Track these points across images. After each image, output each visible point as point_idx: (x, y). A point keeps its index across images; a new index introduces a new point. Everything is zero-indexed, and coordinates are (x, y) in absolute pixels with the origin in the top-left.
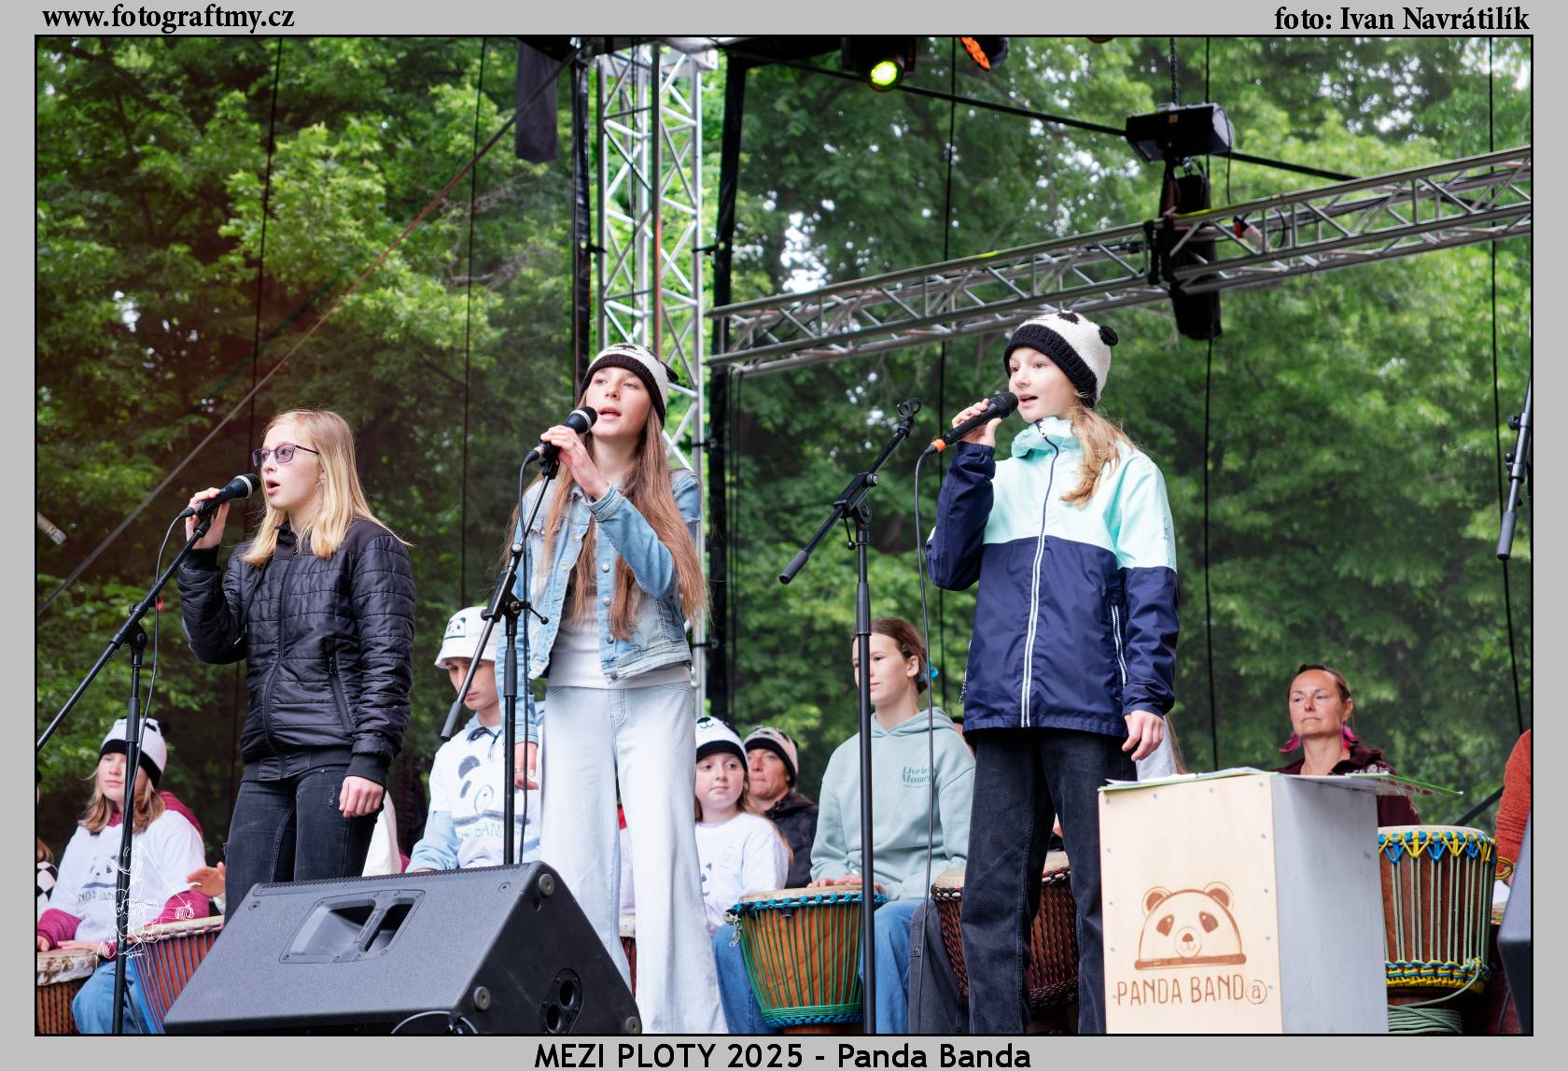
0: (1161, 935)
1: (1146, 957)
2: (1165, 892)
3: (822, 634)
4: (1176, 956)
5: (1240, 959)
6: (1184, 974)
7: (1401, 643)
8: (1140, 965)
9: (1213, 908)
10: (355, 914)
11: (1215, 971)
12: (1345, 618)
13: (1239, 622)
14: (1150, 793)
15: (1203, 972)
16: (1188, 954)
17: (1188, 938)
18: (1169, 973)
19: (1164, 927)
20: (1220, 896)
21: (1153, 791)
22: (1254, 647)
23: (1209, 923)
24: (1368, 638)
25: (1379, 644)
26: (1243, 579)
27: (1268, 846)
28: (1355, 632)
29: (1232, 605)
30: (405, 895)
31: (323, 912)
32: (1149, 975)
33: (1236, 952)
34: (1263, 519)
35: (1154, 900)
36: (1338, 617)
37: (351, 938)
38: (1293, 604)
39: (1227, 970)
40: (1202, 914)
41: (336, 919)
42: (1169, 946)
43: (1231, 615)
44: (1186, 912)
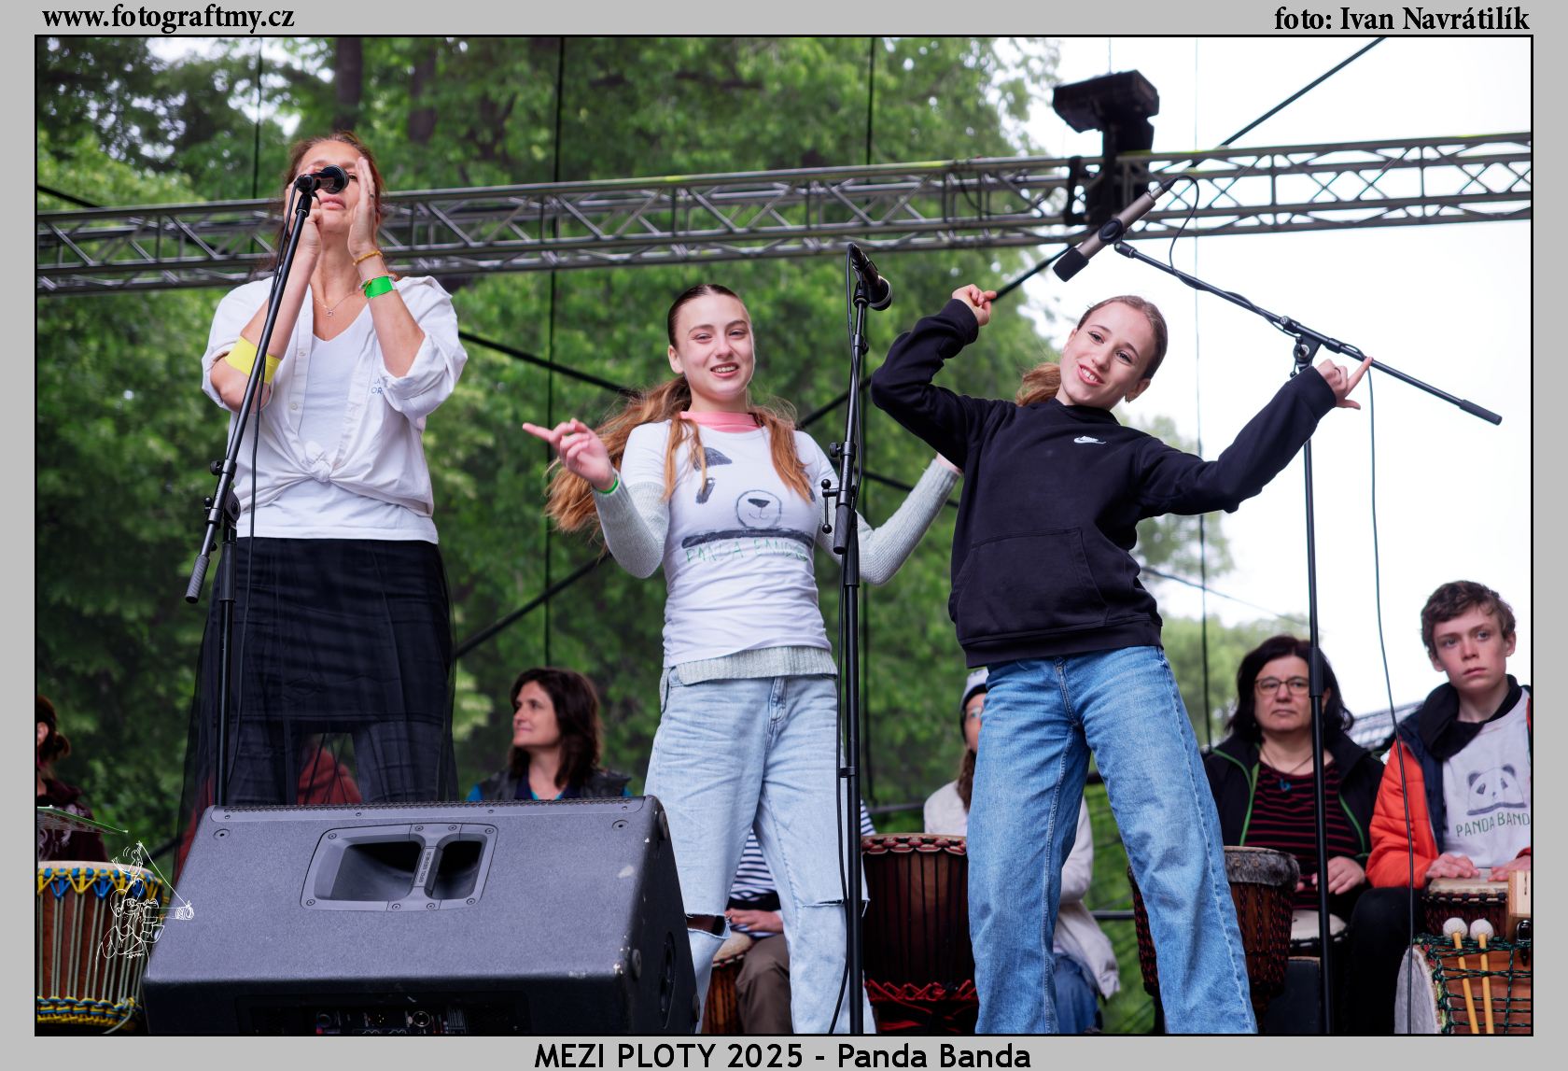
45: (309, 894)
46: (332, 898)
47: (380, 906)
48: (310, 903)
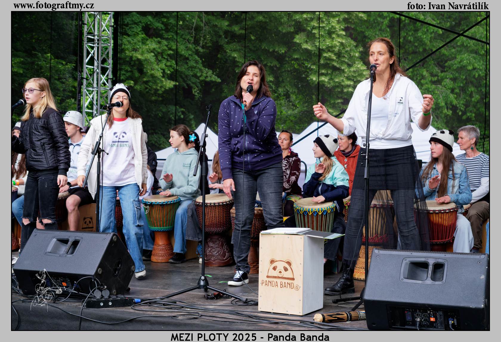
0: (273, 270)
1: (269, 275)
2: (275, 260)
3: (135, 61)
4: (277, 276)
5: (293, 279)
6: (279, 281)
7: (276, 66)
8: (268, 277)
9: (287, 266)
10: (65, 241)
11: (287, 281)
12: (263, 59)
13: (237, 59)
14: (272, 236)
15: (284, 281)
16: (280, 276)
17: (280, 272)
18: (275, 280)
19: (275, 268)
20: (289, 263)
21: (273, 235)
22: (240, 65)
23: (286, 269)
24: (268, 64)
25: (270, 66)
26: (238, 48)
27: (302, 253)
28: (265, 62)
29: (236, 55)
30: (77, 238)
31: (55, 240)
32: (270, 279)
33: (292, 277)
34: (243, 32)
35: (272, 262)
36: (260, 58)
37: (64, 248)
38: (250, 55)
39: (290, 281)
40: (284, 267)
41: (58, 242)
42: (275, 273)
43: (235, 58)
44: (280, 266)
45: (402, 277)
46: (407, 278)
47: (420, 282)
48: (402, 280)
